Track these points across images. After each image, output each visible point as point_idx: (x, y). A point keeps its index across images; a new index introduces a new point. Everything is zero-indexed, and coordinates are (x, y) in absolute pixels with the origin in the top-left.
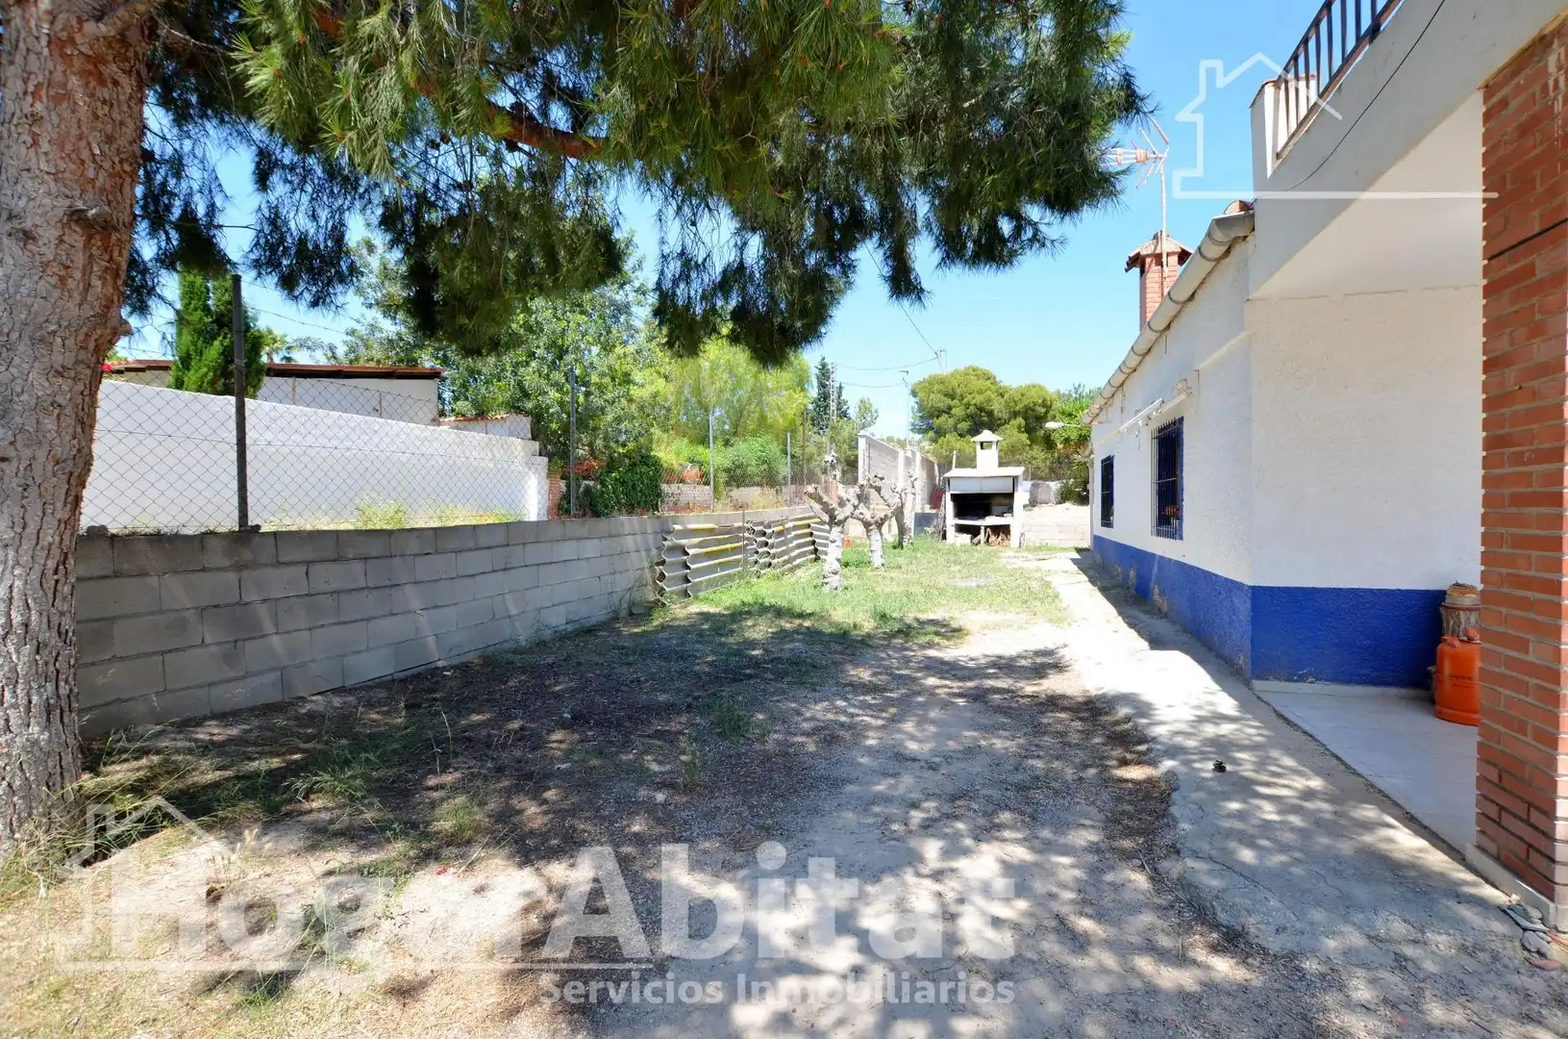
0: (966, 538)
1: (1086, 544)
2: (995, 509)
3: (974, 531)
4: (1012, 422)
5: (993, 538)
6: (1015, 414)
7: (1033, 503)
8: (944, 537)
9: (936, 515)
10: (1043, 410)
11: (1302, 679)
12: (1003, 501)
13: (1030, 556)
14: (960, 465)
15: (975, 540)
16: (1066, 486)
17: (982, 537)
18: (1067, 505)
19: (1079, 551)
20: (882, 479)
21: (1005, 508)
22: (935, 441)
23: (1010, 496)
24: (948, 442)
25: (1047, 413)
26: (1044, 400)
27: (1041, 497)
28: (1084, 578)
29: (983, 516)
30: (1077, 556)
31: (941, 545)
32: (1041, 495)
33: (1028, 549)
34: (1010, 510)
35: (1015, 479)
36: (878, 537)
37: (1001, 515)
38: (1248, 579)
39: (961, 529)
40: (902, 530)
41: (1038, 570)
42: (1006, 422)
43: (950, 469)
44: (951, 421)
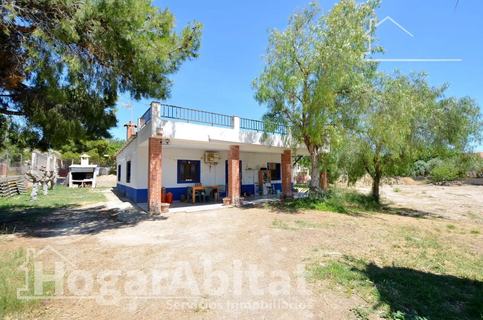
0: (77, 186)
1: (115, 186)
2: (87, 177)
3: (80, 184)
4: (93, 149)
5: (86, 185)
6: (95, 147)
7: (100, 174)
8: (68, 185)
9: (65, 179)
10: (105, 147)
11: (144, 202)
12: (90, 175)
13: (98, 190)
14: (75, 163)
15: (80, 186)
16: (111, 169)
17: (82, 185)
18: (112, 175)
19: (113, 188)
20: (45, 168)
21: (90, 177)
22: (63, 154)
23: (92, 173)
24: (68, 154)
25: (106, 147)
26: (105, 144)
27: (103, 173)
28: (113, 193)
29: (83, 179)
30: (112, 189)
31: (67, 188)
32: (103, 172)
33: (98, 188)
34: (92, 177)
35: (94, 169)
36: (46, 186)
37: (89, 179)
38: (136, 189)
39: (74, 183)
40: (52, 184)
41: (101, 193)
42: (91, 149)
43: (71, 164)
44: (70, 147)
